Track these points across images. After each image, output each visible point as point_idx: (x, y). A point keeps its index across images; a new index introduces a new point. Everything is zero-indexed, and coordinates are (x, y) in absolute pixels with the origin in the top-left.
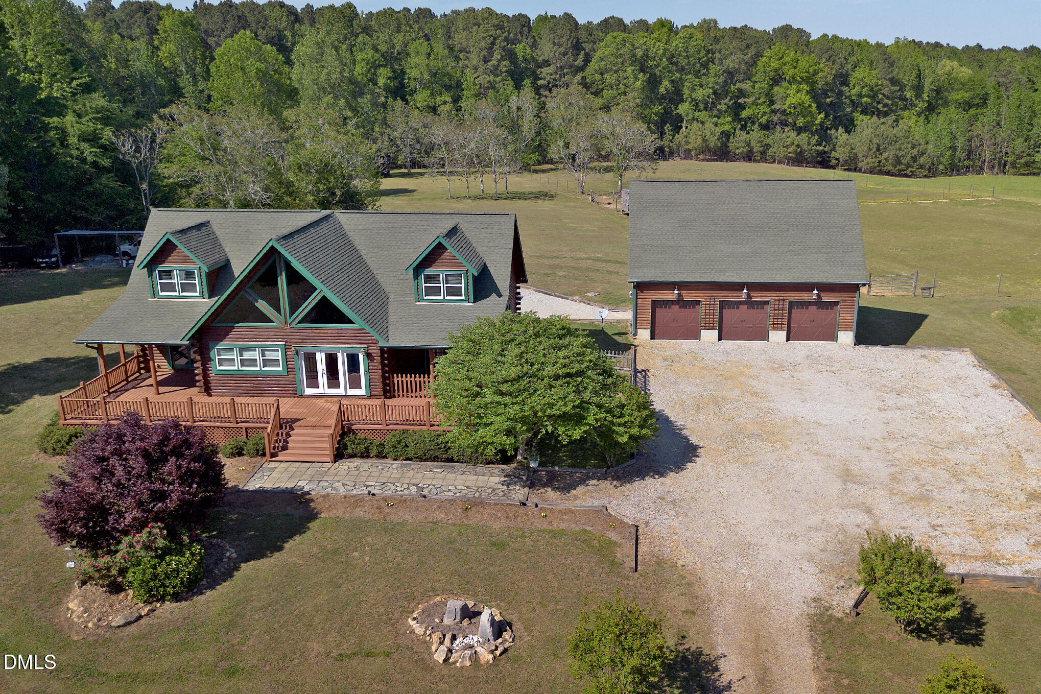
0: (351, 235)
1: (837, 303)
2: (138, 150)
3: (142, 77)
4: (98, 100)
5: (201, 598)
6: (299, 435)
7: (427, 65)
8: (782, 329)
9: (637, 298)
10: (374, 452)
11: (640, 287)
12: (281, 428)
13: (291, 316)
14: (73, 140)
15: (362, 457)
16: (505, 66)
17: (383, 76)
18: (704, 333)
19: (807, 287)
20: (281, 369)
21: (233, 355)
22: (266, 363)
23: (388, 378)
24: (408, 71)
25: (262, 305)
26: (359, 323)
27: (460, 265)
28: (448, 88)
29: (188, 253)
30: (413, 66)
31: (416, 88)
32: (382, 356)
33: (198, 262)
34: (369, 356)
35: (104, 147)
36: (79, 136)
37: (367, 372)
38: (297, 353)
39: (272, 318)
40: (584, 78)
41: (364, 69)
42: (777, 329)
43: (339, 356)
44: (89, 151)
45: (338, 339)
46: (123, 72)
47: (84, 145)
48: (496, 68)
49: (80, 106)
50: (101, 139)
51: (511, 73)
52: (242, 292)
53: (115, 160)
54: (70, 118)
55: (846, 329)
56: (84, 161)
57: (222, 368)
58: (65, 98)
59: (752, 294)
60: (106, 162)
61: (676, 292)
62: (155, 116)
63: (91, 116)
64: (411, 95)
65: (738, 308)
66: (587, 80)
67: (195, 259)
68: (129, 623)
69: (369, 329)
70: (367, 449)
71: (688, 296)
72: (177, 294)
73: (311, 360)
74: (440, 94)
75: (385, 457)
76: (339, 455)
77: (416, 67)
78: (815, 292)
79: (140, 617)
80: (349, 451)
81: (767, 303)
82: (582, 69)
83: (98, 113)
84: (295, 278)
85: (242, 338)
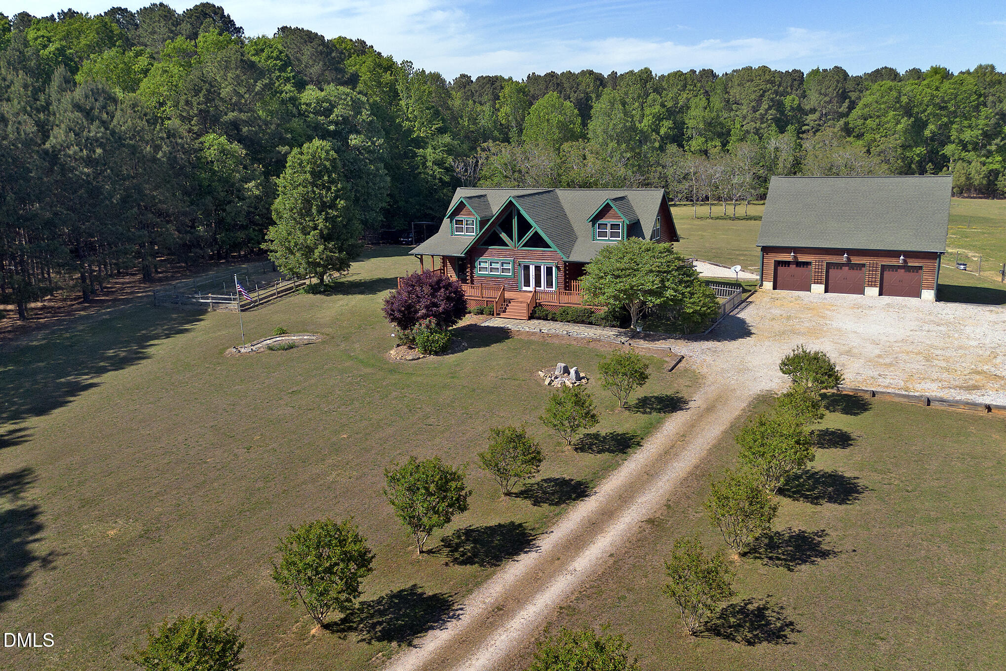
0: (563, 202)
1: (921, 268)
2: (466, 171)
3: (484, 130)
4: (447, 139)
5: (448, 356)
6: (513, 306)
7: (703, 117)
8: (875, 286)
9: (763, 259)
10: (550, 317)
11: (766, 250)
12: (504, 302)
13: (518, 242)
14: (429, 164)
15: (544, 319)
16: (771, 115)
17: (666, 127)
18: (814, 287)
19: (895, 254)
20: (511, 274)
21: (487, 265)
22: (503, 270)
23: (568, 282)
24: (687, 122)
25: (504, 236)
26: (554, 247)
27: (619, 218)
28: (720, 135)
29: (471, 209)
30: (692, 118)
31: (692, 136)
32: (565, 268)
33: (476, 215)
34: (558, 268)
35: (446, 168)
36: (433, 162)
37: (557, 278)
38: (520, 265)
39: (508, 244)
40: (846, 124)
41: (650, 122)
42: (871, 286)
43: (542, 267)
44: (438, 170)
45: (542, 258)
46: (472, 127)
47: (436, 167)
48: (762, 117)
49: (436, 142)
50: (445, 163)
51: (777, 121)
52: (494, 228)
53: (452, 177)
54: (429, 150)
55: (928, 288)
56: (434, 177)
57: (480, 272)
58: (427, 137)
59: (852, 258)
60: (447, 179)
61: (792, 254)
62: (479, 149)
63: (441, 149)
64: (688, 141)
65: (841, 268)
66: (850, 125)
67: (474, 213)
68: (412, 360)
69: (559, 252)
70: (547, 315)
71: (802, 258)
72: (463, 233)
73: (527, 268)
74: (712, 140)
75: (556, 321)
76: (531, 317)
77: (694, 118)
78: (902, 257)
79: (419, 358)
80: (537, 315)
81: (864, 265)
82: (847, 115)
83: (445, 147)
84: (522, 220)
85: (492, 255)
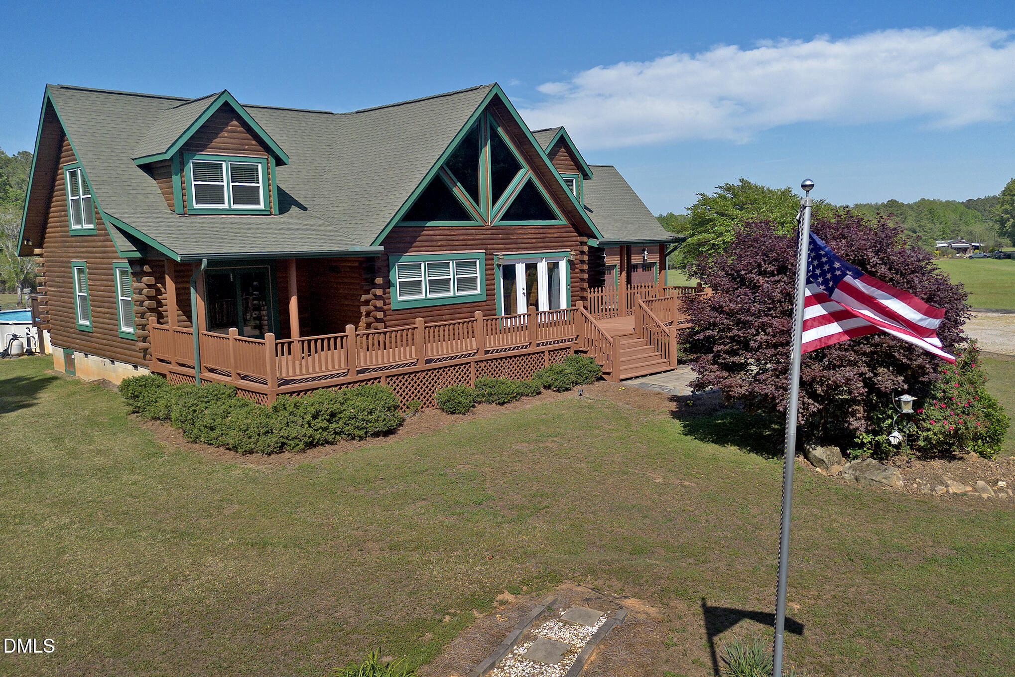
13: (493, 207)
20: (478, 291)
21: (419, 275)
22: (461, 284)
25: (461, 193)
26: (560, 217)
27: (572, 167)
29: (257, 129)
34: (571, 263)
37: (570, 286)
38: (498, 265)
39: (472, 213)
43: (540, 266)
45: (542, 241)
52: (438, 173)
57: (403, 298)
72: (224, 207)
85: (433, 245)
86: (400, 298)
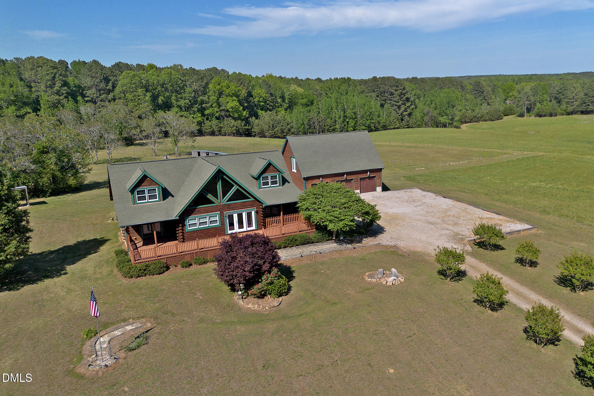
1: (375, 177)
8: (358, 189)
11: (307, 179)
13: (223, 199)
19: (365, 172)
20: (218, 224)
21: (196, 221)
22: (211, 222)
23: (265, 220)
25: (210, 196)
27: (277, 171)
28: (28, 104)
29: (154, 180)
32: (263, 211)
33: (159, 184)
34: (256, 212)
37: (256, 219)
38: (225, 215)
39: (214, 201)
43: (244, 214)
45: (243, 207)
48: (59, 91)
51: (69, 94)
52: (201, 192)
55: (379, 186)
59: (348, 177)
61: (321, 179)
68: (279, 305)
71: (325, 180)
72: (146, 201)
73: (231, 218)
74: (24, 108)
77: (4, 93)
78: (368, 173)
79: (281, 302)
81: (352, 179)
82: (113, 91)
85: (200, 212)
86: (189, 229)
